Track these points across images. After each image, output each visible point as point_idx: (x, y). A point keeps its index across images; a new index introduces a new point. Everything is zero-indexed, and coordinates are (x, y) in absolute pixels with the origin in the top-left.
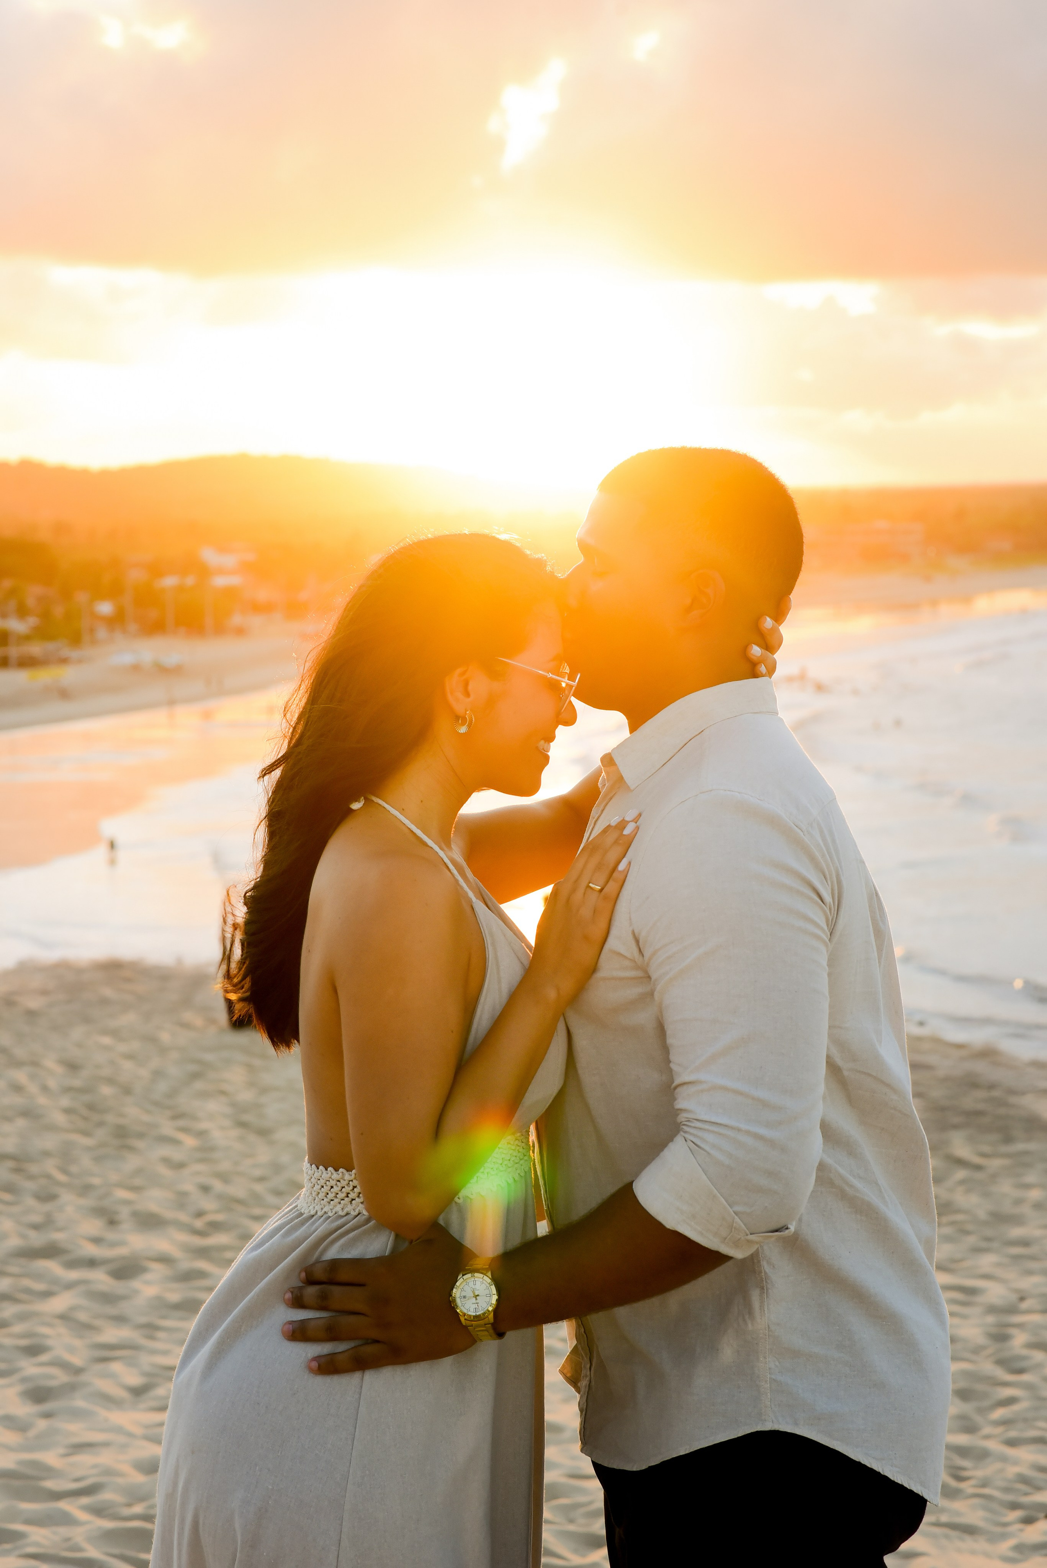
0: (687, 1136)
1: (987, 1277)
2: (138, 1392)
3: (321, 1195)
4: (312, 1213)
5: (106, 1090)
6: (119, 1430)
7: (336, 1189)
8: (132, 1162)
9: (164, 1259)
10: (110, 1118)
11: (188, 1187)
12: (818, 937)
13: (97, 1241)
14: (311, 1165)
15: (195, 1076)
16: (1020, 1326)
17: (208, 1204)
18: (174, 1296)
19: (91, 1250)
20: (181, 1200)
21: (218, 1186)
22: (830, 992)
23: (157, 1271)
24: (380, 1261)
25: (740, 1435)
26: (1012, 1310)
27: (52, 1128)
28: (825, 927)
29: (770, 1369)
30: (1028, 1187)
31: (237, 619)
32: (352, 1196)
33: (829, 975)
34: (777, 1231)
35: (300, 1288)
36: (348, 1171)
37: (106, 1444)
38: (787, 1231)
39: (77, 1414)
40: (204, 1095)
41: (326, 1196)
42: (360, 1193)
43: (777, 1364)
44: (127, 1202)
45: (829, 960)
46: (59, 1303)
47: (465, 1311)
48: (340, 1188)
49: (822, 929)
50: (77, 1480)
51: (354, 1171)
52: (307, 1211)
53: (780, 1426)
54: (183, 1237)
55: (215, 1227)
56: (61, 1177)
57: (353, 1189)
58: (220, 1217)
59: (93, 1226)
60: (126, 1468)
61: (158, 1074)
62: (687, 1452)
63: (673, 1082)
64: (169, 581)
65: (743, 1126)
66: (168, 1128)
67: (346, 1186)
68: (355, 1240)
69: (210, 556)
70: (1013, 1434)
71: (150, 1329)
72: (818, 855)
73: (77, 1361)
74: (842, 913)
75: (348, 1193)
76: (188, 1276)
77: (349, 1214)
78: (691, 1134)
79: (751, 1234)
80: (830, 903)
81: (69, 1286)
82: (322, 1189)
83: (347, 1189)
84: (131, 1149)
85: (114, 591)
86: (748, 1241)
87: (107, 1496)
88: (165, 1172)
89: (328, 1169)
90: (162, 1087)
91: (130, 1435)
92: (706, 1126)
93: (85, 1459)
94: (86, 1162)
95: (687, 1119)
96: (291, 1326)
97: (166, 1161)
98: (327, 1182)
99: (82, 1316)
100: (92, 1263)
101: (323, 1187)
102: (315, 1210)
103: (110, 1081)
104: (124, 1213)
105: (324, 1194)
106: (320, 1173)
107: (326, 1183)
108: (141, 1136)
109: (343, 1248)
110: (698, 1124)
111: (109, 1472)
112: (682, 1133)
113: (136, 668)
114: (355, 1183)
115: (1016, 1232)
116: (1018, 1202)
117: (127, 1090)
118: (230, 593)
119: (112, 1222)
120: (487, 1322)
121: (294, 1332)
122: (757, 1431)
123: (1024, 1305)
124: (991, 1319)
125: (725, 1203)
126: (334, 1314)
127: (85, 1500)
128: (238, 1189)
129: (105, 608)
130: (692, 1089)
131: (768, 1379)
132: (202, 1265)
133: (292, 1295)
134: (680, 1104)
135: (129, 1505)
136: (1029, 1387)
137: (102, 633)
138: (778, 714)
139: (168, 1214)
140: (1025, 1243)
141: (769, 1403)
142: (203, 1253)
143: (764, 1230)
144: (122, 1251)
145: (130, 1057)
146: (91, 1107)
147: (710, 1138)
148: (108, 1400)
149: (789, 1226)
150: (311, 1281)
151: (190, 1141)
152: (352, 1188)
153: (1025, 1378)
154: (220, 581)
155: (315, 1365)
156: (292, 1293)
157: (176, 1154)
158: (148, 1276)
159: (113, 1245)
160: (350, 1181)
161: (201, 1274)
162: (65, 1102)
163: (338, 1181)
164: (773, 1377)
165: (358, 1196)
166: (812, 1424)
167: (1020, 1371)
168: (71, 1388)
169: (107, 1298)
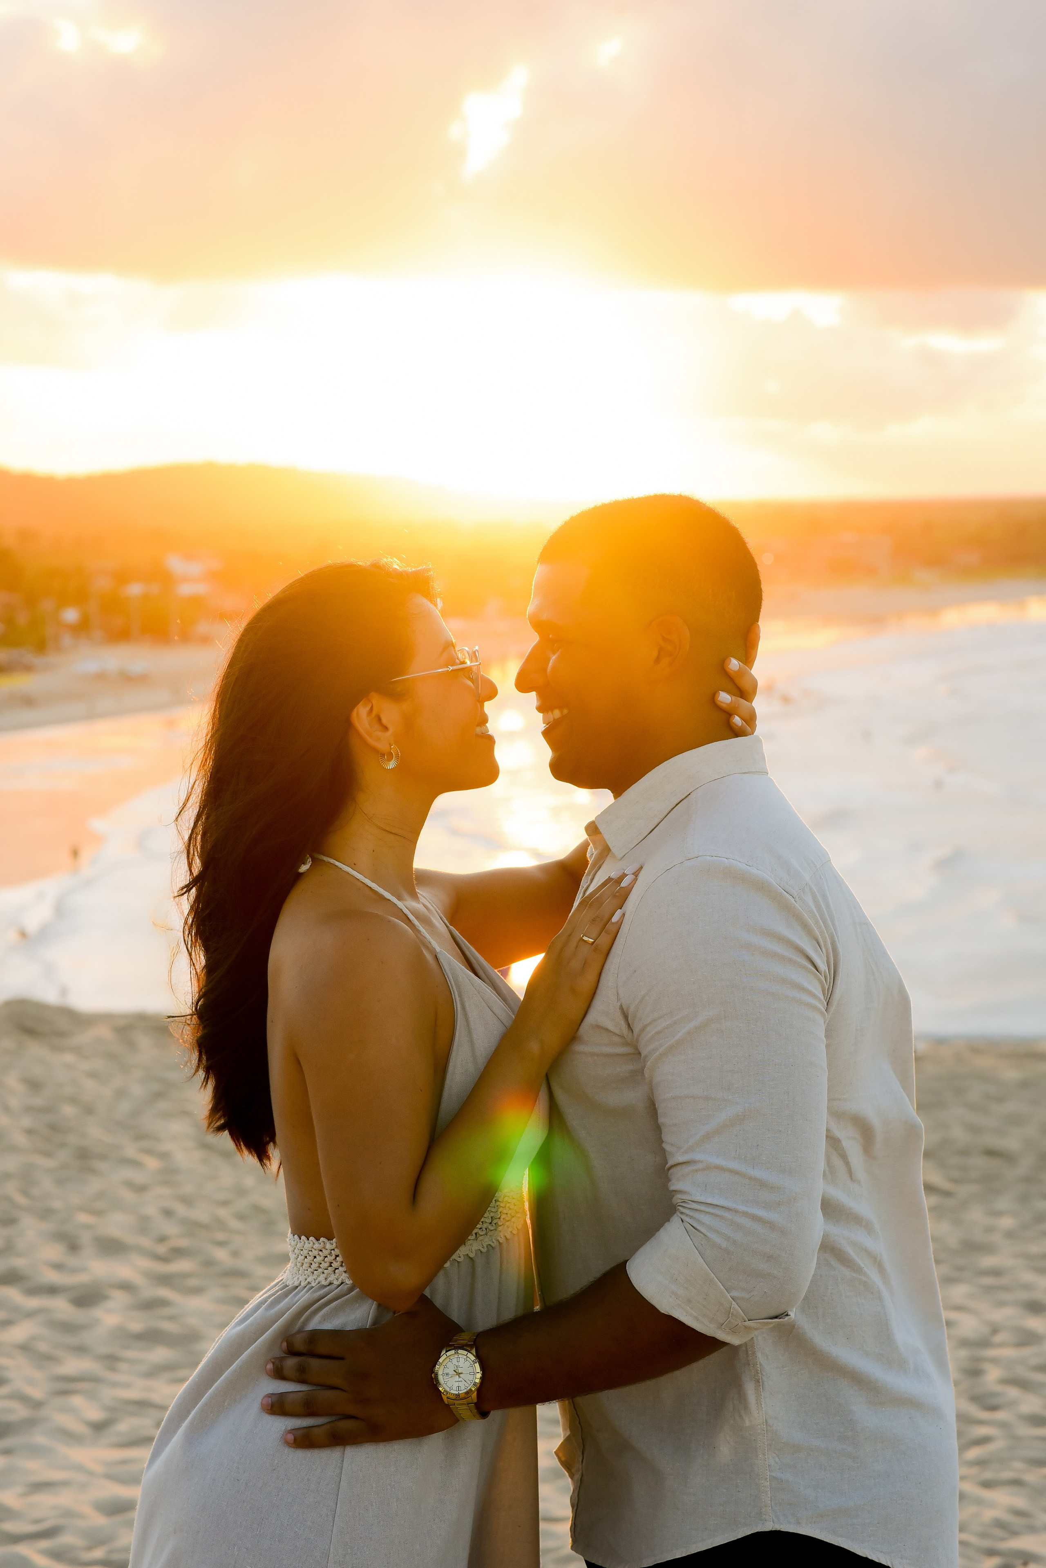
0: (683, 1217)
1: (959, 1308)
2: (99, 1427)
3: (306, 1266)
4: (296, 1284)
5: (68, 1110)
6: (79, 1468)
7: (318, 1259)
8: (95, 1185)
9: (126, 1287)
10: (72, 1139)
11: (151, 1210)
12: (814, 1008)
13: (58, 1267)
14: (294, 1236)
15: (158, 1096)
16: (994, 1361)
17: (171, 1229)
18: (136, 1325)
19: (52, 1277)
20: (143, 1225)
21: (181, 1210)
22: (829, 1065)
23: (119, 1298)
24: (360, 1333)
25: (740, 1537)
26: (984, 1343)
27: (13, 1149)
28: (822, 997)
29: (769, 1465)
30: (998, 1214)
31: (203, 628)
32: (335, 1265)
33: (827, 1046)
34: (776, 1317)
35: (282, 1359)
36: (329, 1240)
37: (65, 1484)
38: (787, 1318)
39: (36, 1451)
40: (167, 1116)
41: (310, 1267)
42: (342, 1262)
43: (777, 1460)
44: (89, 1227)
45: (826, 1031)
46: (19, 1333)
47: (448, 1389)
48: (322, 1258)
49: (819, 1000)
50: (37, 1521)
51: (334, 1240)
52: (291, 1283)
53: (782, 1526)
54: (145, 1263)
55: (178, 1253)
56: (21, 1200)
57: (336, 1258)
58: (183, 1243)
59: (54, 1252)
60: (87, 1509)
61: (121, 1094)
62: (684, 1555)
63: (667, 1163)
64: (135, 590)
65: (741, 1208)
66: (130, 1150)
67: (328, 1256)
68: (337, 1310)
69: (176, 564)
70: (988, 1475)
71: (111, 1360)
72: (811, 922)
73: (37, 1393)
74: (839, 981)
75: (332, 1263)
76: (151, 1305)
77: (333, 1283)
78: (687, 1215)
79: (749, 1321)
80: (825, 972)
81: (30, 1314)
82: (306, 1259)
83: (330, 1259)
84: (93, 1171)
85: (80, 598)
86: (746, 1327)
87: (66, 1539)
88: (127, 1195)
89: (310, 1239)
90: (125, 1107)
91: (90, 1473)
92: (702, 1208)
93: (45, 1500)
94: (47, 1184)
95: (683, 1201)
96: (270, 1399)
97: (130, 1185)
98: (310, 1252)
99: (43, 1347)
100: (52, 1290)
101: (306, 1257)
102: (299, 1281)
103: (73, 1100)
104: (86, 1238)
105: (308, 1265)
106: (303, 1242)
107: (308, 1254)
108: (103, 1157)
109: (324, 1319)
110: (695, 1206)
111: (69, 1513)
112: (678, 1213)
113: (101, 677)
114: (337, 1251)
115: (988, 1261)
116: (990, 1230)
117: (89, 1110)
118: (195, 602)
119: (73, 1247)
120: (471, 1401)
121: (272, 1405)
122: (758, 1532)
123: (999, 1338)
124: (964, 1353)
125: (722, 1287)
126: (314, 1388)
127: (44, 1544)
128: (201, 1214)
129: (71, 615)
130: (686, 1169)
131: (768, 1477)
132: (164, 1292)
133: (273, 1366)
134: (674, 1186)
135: (89, 1548)
136: (1003, 1425)
137: (67, 640)
138: (768, 774)
139: (130, 1239)
140: (996, 1272)
141: (770, 1502)
142: (165, 1280)
143: (763, 1316)
144: (82, 1278)
145: (93, 1075)
146: (54, 1128)
147: (706, 1219)
148: (69, 1437)
149: (790, 1313)
150: (292, 1352)
151: (152, 1164)
152: (334, 1257)
153: (1000, 1415)
154: (186, 590)
155: (290, 1437)
156: (273, 1363)
157: (139, 1177)
158: (110, 1304)
159: (74, 1271)
160: (332, 1250)
161: (163, 1303)
162: (27, 1122)
163: (321, 1251)
164: (773, 1474)
165: (342, 1266)
166: (815, 1522)
167: (994, 1408)
168: (30, 1423)
169: (69, 1328)
